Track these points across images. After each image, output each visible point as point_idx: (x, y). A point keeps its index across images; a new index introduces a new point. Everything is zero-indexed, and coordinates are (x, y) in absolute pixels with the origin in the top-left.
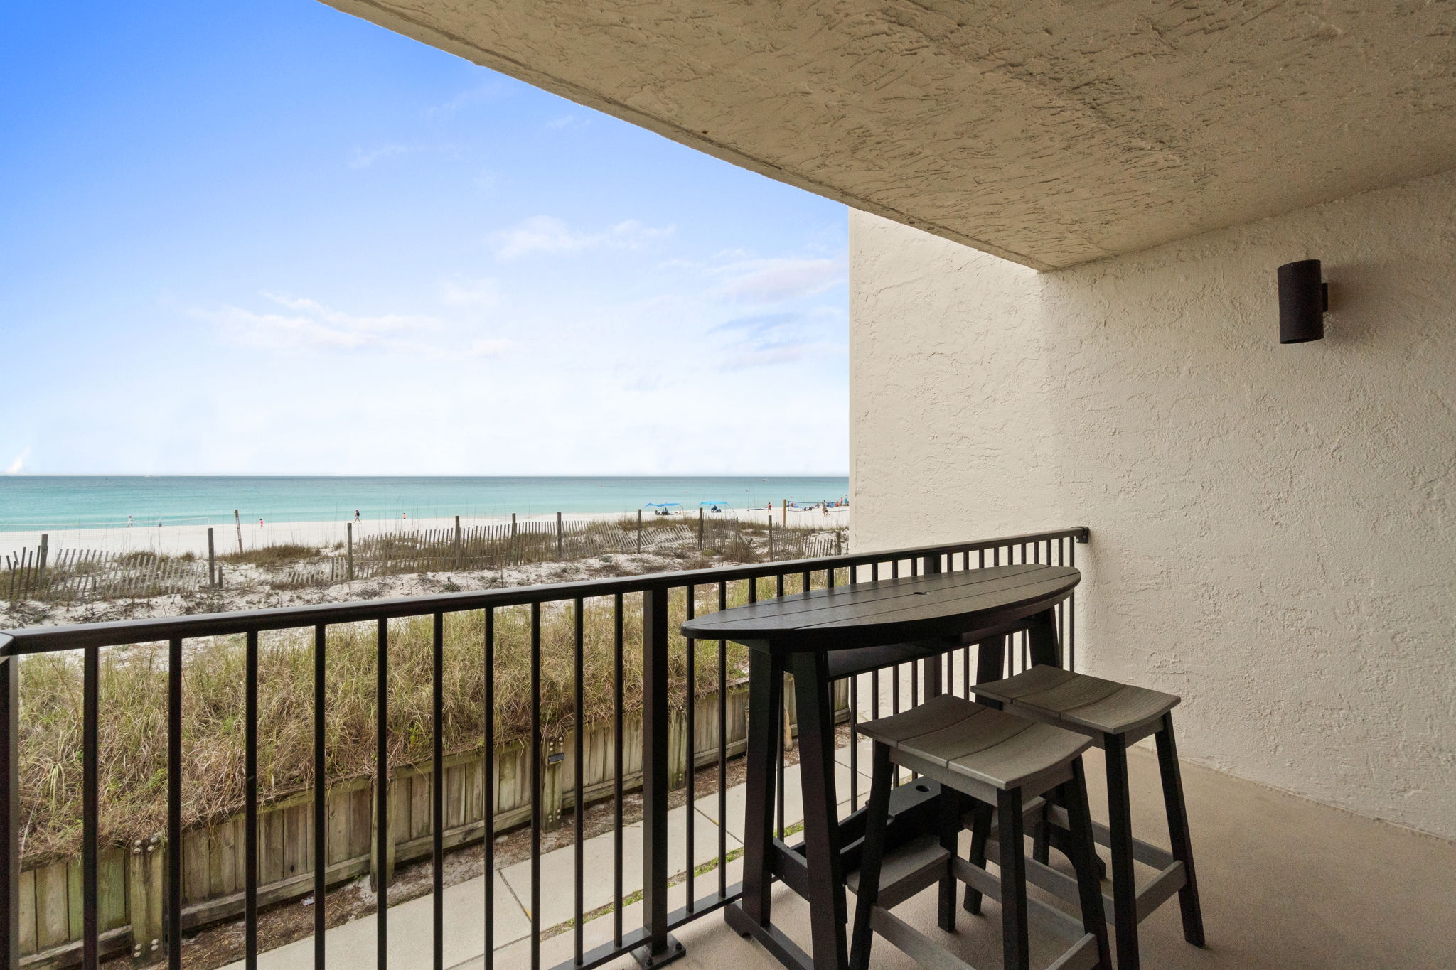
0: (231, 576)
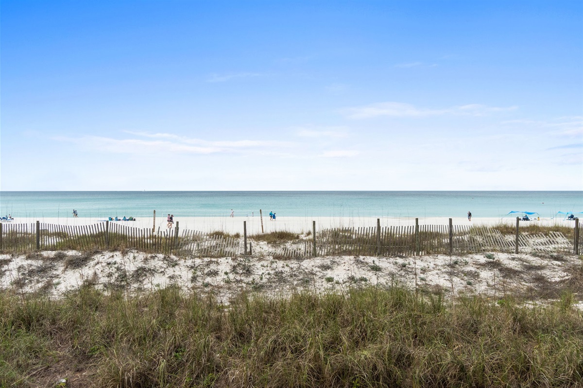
0: (256, 248)
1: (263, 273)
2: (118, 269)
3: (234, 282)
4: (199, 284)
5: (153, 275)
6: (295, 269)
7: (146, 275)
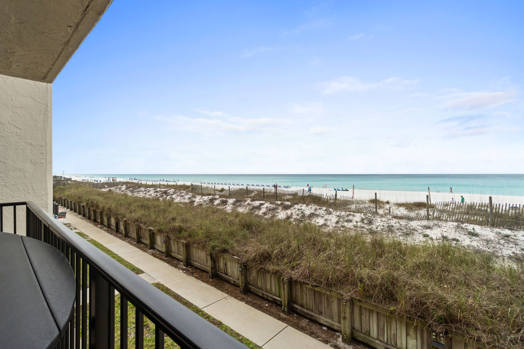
1: (379, 225)
2: (302, 212)
3: (359, 227)
4: (339, 225)
5: (317, 218)
6: (403, 225)
7: (314, 217)
